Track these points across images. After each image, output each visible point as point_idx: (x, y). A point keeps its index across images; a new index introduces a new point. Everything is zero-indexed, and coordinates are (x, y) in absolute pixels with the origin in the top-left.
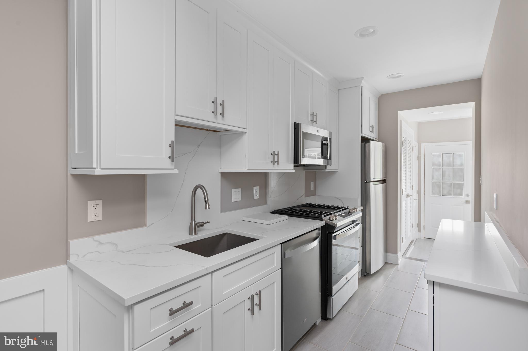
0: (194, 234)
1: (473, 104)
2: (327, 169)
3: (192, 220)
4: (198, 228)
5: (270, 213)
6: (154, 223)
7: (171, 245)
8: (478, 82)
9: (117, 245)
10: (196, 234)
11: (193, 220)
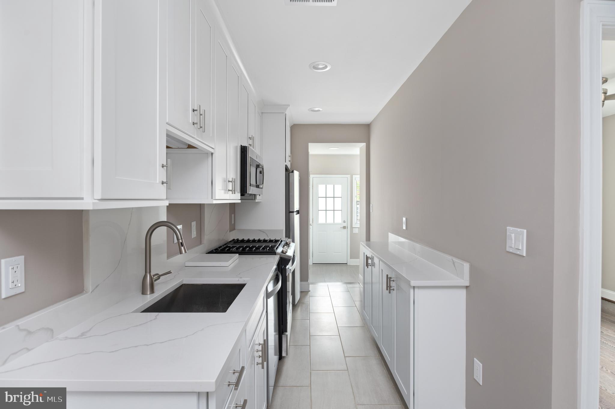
0: (149, 293)
1: (364, 145)
2: (257, 199)
3: (146, 272)
4: (155, 282)
5: (206, 253)
6: (99, 285)
7: (136, 311)
8: (368, 127)
9: (52, 330)
10: (152, 291)
11: (148, 273)
